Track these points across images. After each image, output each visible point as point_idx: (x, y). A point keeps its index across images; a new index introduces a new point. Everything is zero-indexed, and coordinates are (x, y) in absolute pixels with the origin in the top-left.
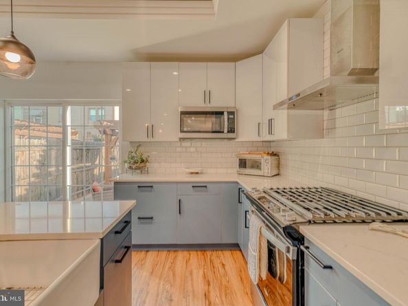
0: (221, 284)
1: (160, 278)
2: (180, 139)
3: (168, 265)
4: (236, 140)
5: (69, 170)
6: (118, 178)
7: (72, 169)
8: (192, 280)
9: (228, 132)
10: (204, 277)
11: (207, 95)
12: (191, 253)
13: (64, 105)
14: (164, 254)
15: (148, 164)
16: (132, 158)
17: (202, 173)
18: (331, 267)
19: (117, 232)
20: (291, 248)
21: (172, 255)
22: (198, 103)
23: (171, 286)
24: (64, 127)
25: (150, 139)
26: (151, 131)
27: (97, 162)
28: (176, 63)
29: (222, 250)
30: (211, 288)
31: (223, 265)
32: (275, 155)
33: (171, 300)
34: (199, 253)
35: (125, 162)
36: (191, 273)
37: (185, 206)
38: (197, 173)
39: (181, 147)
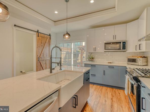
0: (118, 98)
1: (97, 92)
2: (105, 51)
3: (100, 89)
4: (126, 52)
5: (72, 60)
6: (85, 63)
7: (73, 60)
8: (107, 94)
9: (123, 49)
10: (112, 94)
11: (115, 37)
12: (108, 88)
13: (71, 43)
14: (99, 86)
15: (94, 59)
16: (89, 57)
17: (113, 63)
18: (145, 87)
19: (86, 74)
20: (136, 83)
21: (101, 87)
22: (111, 40)
23: (101, 94)
24: (71, 48)
25: (95, 52)
26: (95, 49)
27: (78, 58)
28: (103, 27)
29: (119, 89)
30: (114, 98)
31: (119, 93)
32: (145, 57)
33: (100, 97)
34: (111, 88)
35: (87, 58)
36: (107, 93)
37: (106, 73)
38: (111, 63)
39: (105, 54)
